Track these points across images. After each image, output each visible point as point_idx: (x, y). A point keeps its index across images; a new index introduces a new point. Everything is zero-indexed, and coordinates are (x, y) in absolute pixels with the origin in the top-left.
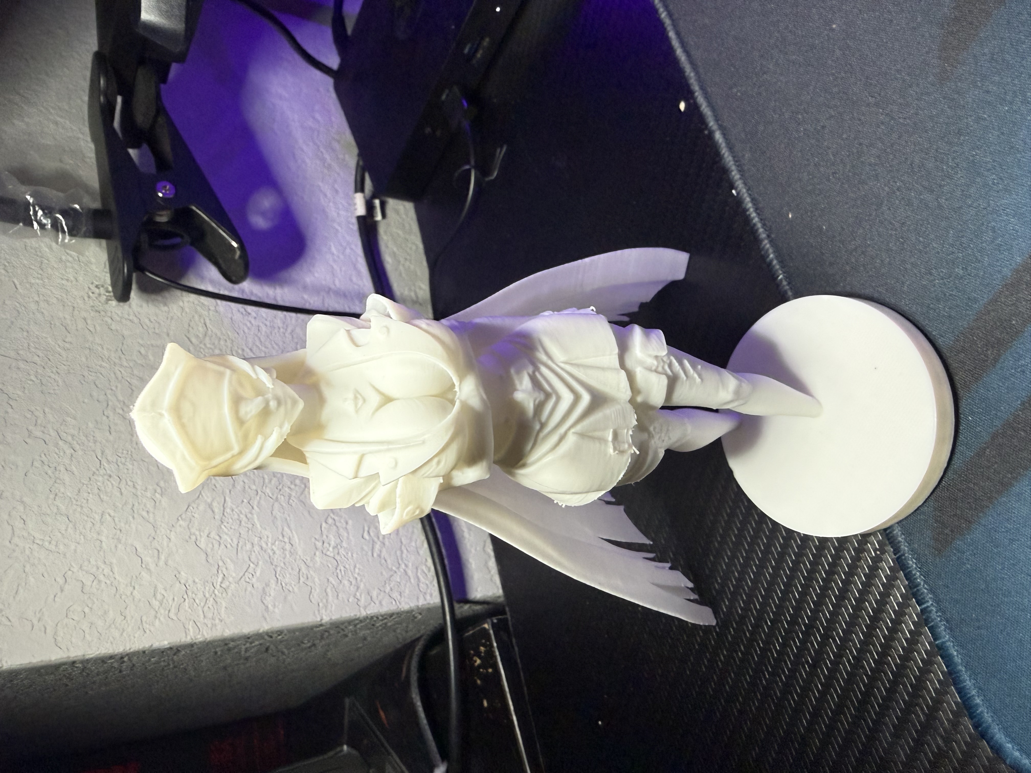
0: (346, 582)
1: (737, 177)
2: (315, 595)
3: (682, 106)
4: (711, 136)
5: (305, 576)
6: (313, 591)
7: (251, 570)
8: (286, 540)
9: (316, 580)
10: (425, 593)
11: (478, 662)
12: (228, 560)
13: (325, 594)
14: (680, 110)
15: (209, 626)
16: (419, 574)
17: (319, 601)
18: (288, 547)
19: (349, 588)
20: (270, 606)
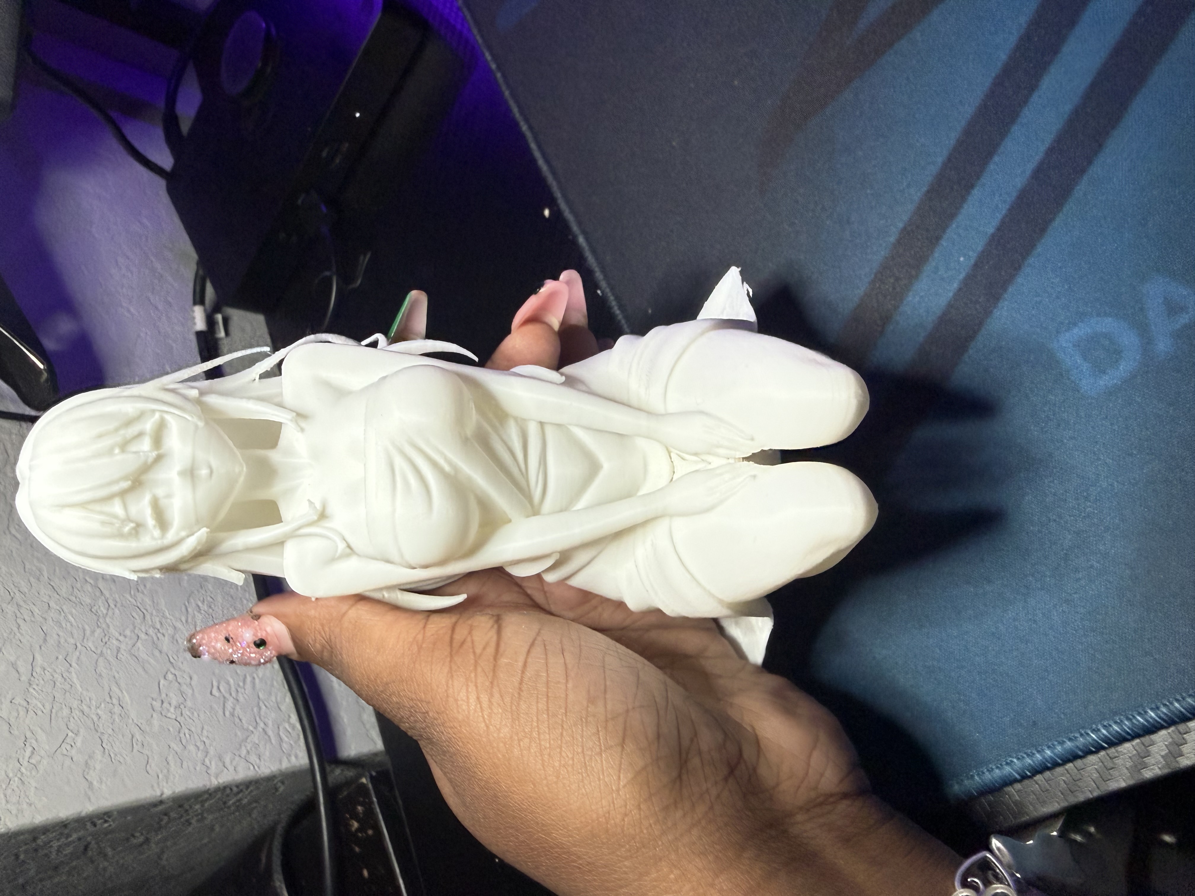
0: (192, 748)
1: (601, 277)
2: (153, 765)
3: (547, 213)
4: (574, 240)
5: (140, 744)
6: (150, 761)
7: (68, 740)
8: (115, 701)
9: (155, 746)
10: (290, 755)
11: (356, 825)
12: (39, 730)
13: (165, 764)
14: (545, 217)
15: (14, 812)
16: (281, 734)
17: (159, 771)
18: (117, 710)
19: (197, 754)
20: (95, 783)
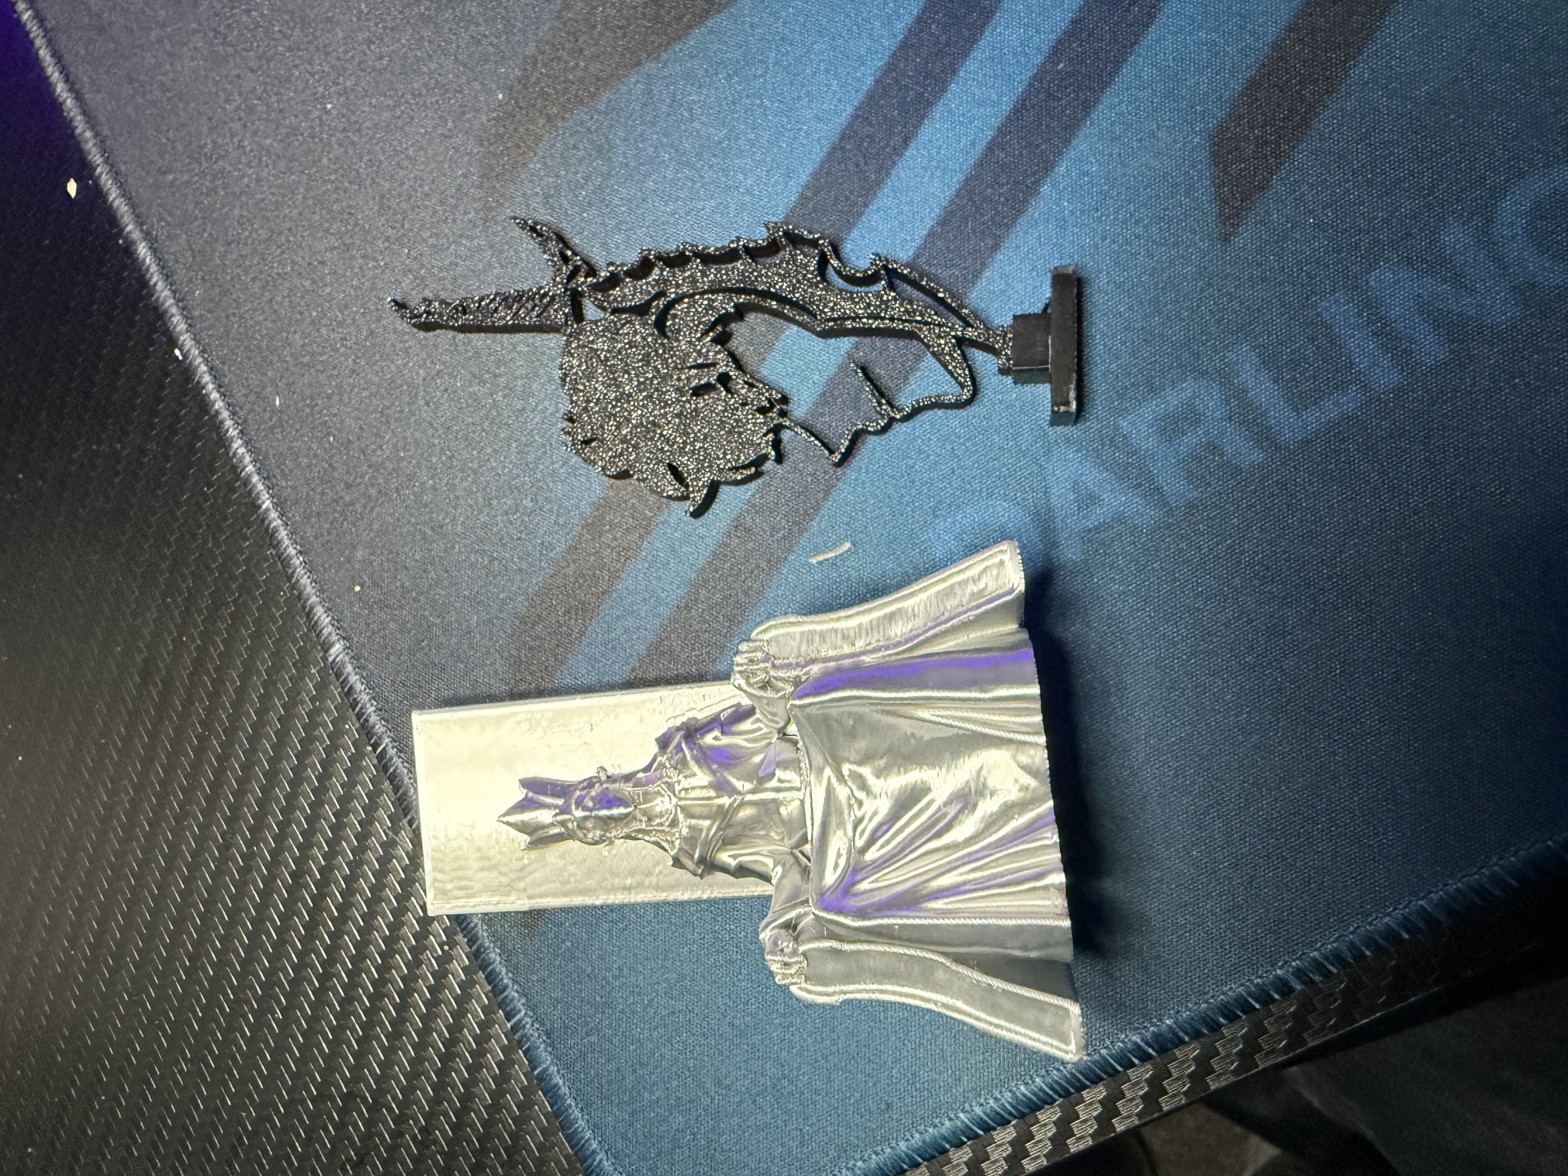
1: (182, 327)
3: (72, 188)
4: (128, 250)
14: (69, 195)
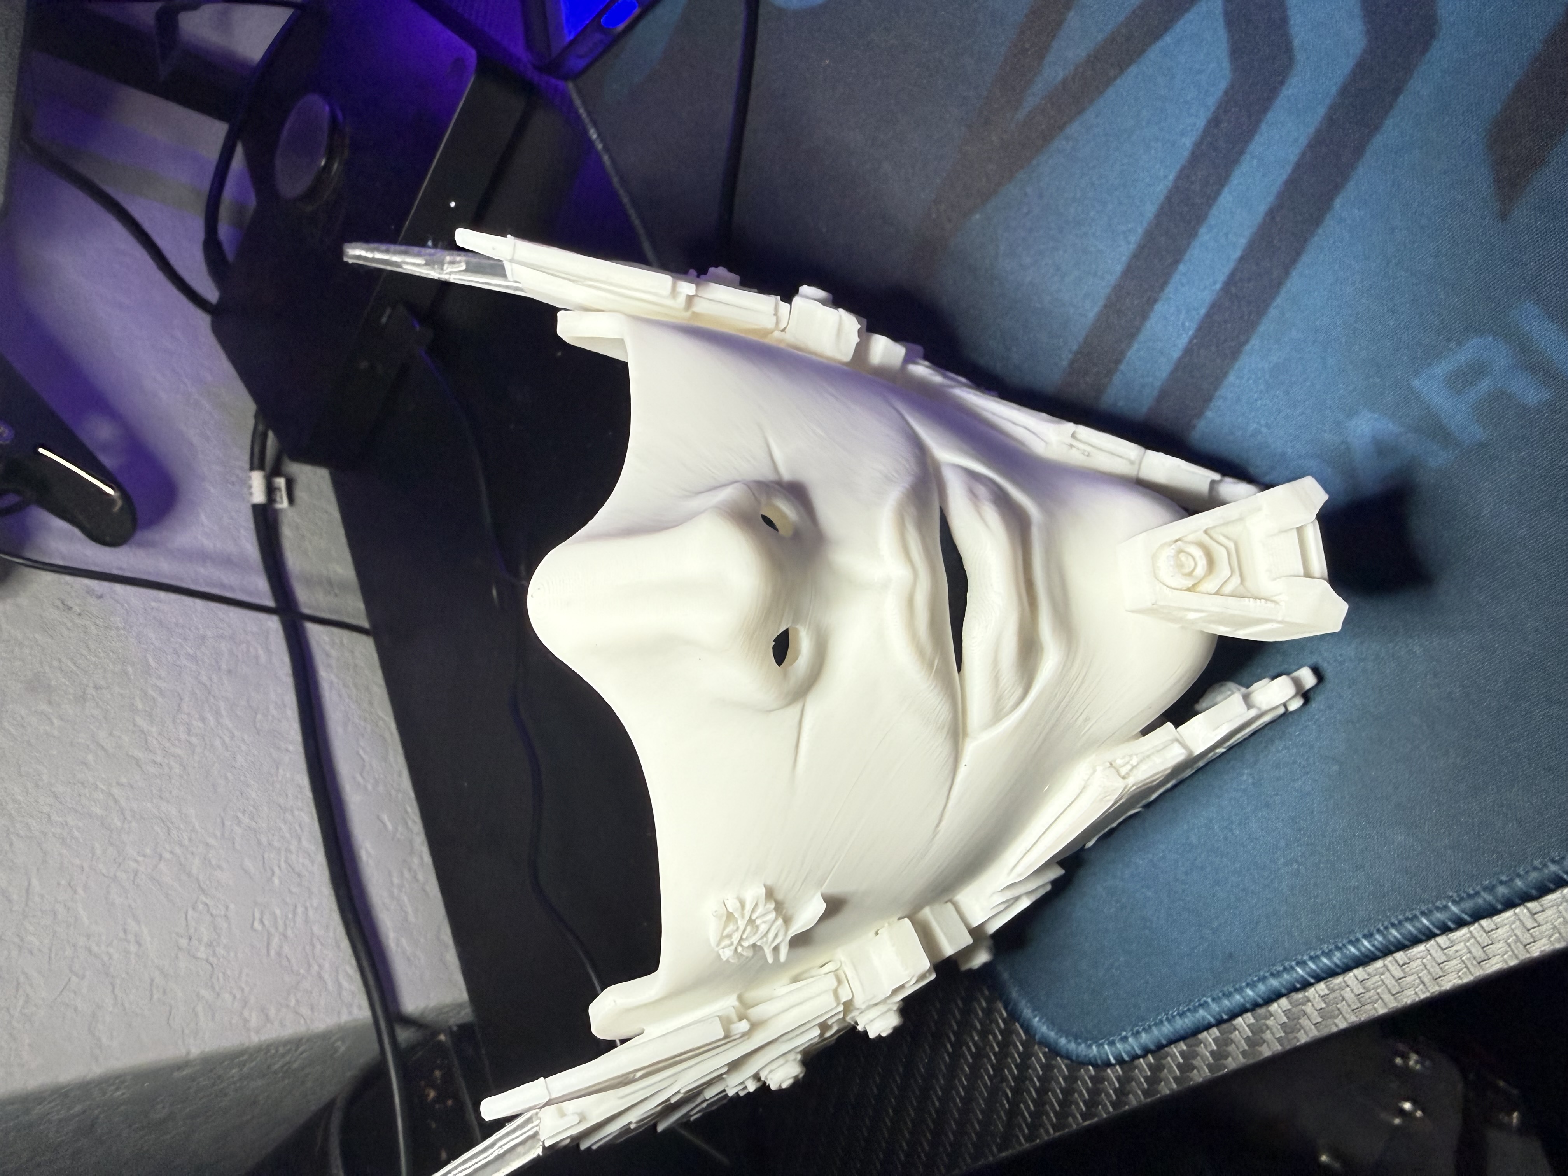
0: (227, 996)
2: (177, 1018)
5: (161, 990)
6: (174, 1011)
7: (71, 986)
8: (131, 937)
9: (179, 994)
11: (432, 1094)
12: (35, 973)
13: (193, 1015)
17: (185, 1025)
18: (133, 948)
19: (232, 1003)
20: (103, 1038)
